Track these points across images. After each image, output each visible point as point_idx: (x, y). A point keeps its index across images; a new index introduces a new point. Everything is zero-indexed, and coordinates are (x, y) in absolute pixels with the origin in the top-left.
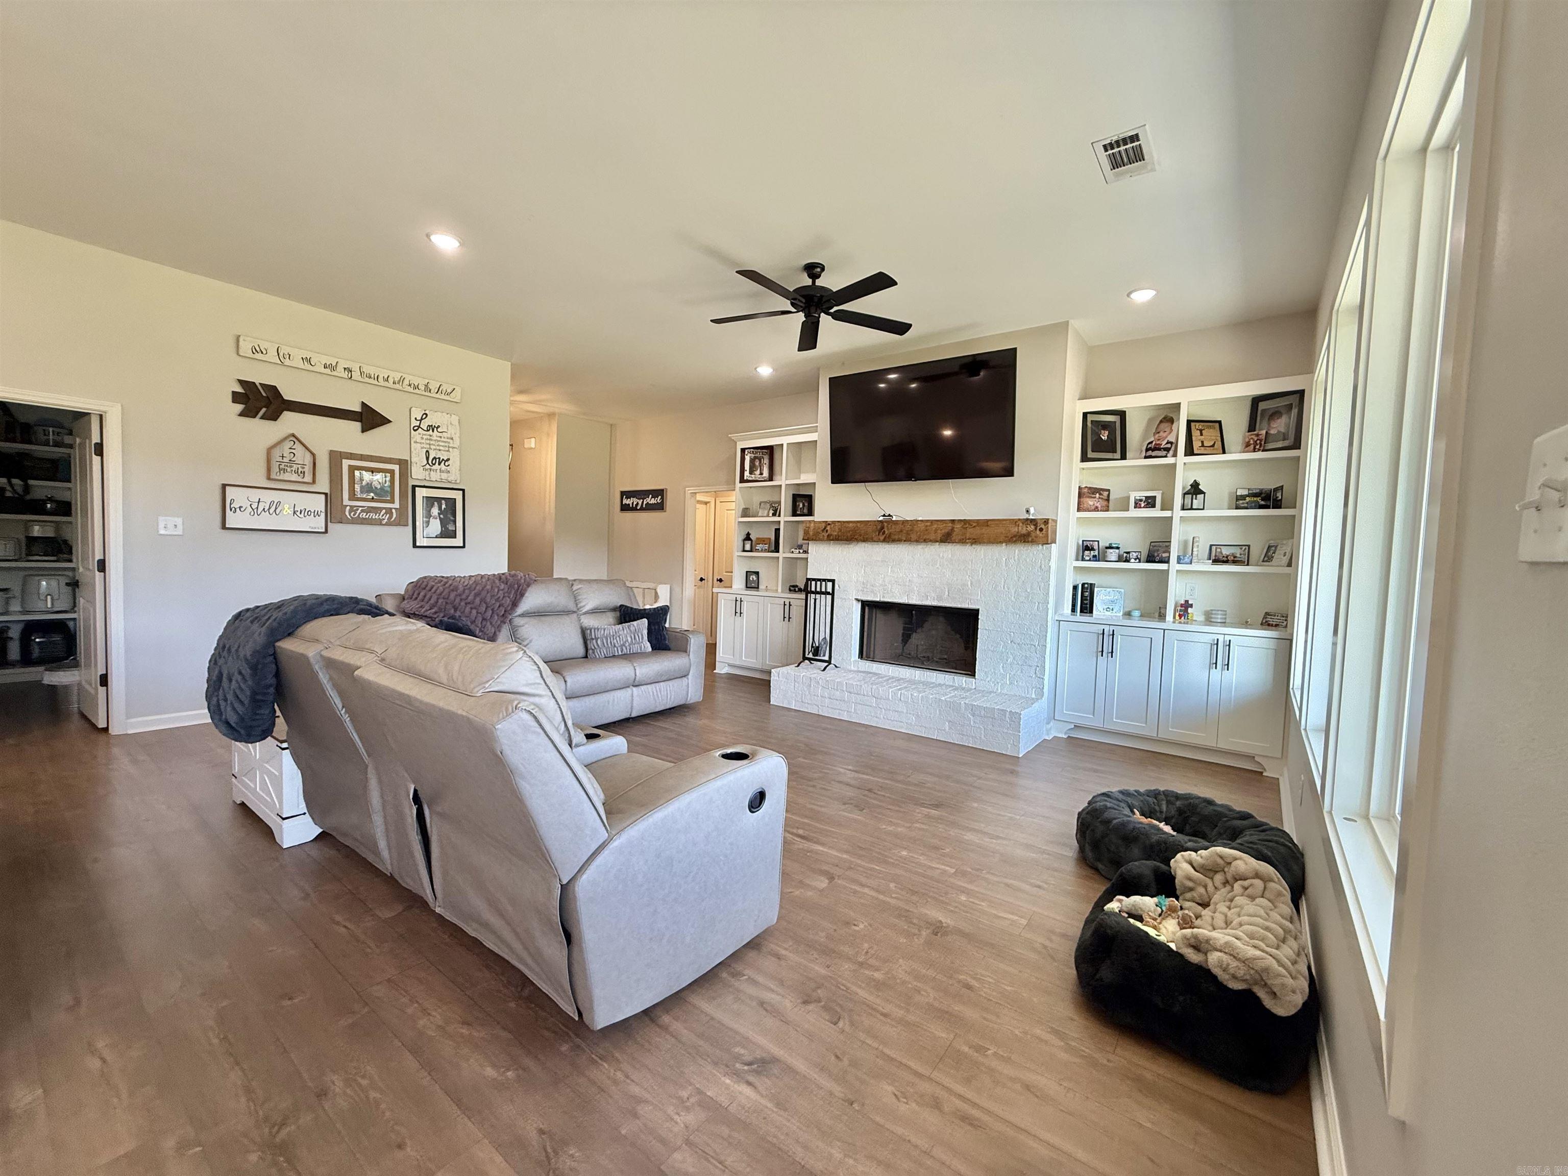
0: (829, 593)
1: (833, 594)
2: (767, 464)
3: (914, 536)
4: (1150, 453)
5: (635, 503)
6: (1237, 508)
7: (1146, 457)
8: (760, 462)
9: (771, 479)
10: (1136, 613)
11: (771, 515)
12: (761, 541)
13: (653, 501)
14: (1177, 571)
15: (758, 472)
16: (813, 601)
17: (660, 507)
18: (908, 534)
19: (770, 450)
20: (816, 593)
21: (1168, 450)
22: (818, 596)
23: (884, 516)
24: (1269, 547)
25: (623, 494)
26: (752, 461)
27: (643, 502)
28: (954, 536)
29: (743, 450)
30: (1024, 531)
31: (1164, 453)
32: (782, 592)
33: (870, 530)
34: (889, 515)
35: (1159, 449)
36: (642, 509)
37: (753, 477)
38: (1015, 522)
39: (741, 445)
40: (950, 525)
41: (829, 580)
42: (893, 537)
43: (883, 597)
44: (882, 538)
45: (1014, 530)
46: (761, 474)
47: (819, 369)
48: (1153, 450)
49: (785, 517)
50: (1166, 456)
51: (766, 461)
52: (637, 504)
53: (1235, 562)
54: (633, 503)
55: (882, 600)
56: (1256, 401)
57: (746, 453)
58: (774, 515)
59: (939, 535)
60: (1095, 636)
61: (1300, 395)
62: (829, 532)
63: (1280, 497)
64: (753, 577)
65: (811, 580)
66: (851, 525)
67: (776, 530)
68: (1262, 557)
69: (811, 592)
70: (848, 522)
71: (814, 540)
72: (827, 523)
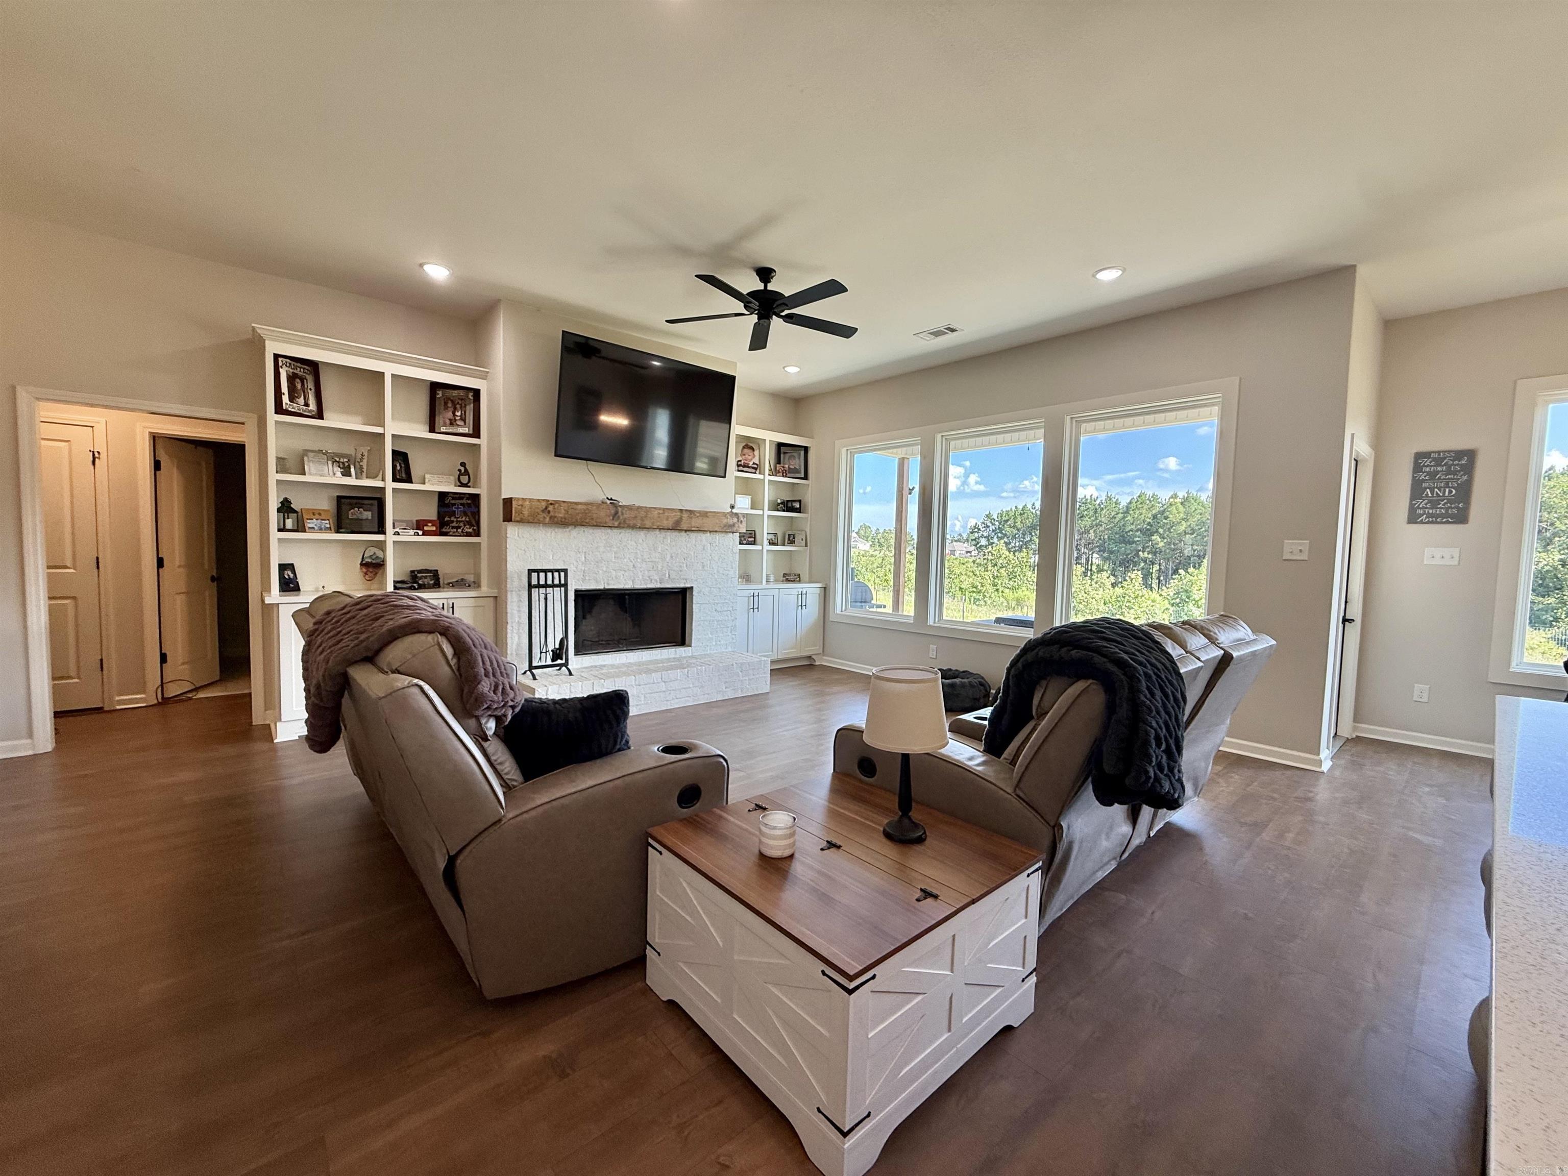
0: (562, 586)
1: (565, 586)
3: (648, 523)
4: (741, 468)
6: (776, 510)
7: (739, 471)
8: (303, 384)
9: (320, 415)
12: (317, 514)
14: (766, 550)
15: (301, 401)
16: (542, 597)
18: (642, 520)
19: (313, 366)
20: (546, 586)
21: (756, 469)
22: (550, 590)
23: (609, 499)
24: (789, 535)
26: (291, 379)
28: (684, 526)
29: (276, 357)
30: (731, 522)
31: (754, 471)
33: (602, 514)
34: (614, 499)
35: (749, 467)
37: (293, 408)
38: (725, 515)
39: (272, 348)
40: (679, 514)
41: (562, 570)
42: (627, 522)
43: (608, 584)
44: (616, 524)
45: (725, 521)
46: (307, 405)
47: (499, 301)
48: (744, 466)
49: (391, 483)
50: (755, 473)
53: (776, 544)
55: (607, 587)
56: (780, 445)
59: (669, 523)
60: (747, 599)
61: (806, 449)
62: (552, 514)
63: (798, 506)
64: (288, 574)
65: (538, 571)
66: (580, 507)
67: (339, 498)
68: (787, 540)
69: (539, 586)
70: (577, 504)
71: (529, 522)
72: (548, 503)
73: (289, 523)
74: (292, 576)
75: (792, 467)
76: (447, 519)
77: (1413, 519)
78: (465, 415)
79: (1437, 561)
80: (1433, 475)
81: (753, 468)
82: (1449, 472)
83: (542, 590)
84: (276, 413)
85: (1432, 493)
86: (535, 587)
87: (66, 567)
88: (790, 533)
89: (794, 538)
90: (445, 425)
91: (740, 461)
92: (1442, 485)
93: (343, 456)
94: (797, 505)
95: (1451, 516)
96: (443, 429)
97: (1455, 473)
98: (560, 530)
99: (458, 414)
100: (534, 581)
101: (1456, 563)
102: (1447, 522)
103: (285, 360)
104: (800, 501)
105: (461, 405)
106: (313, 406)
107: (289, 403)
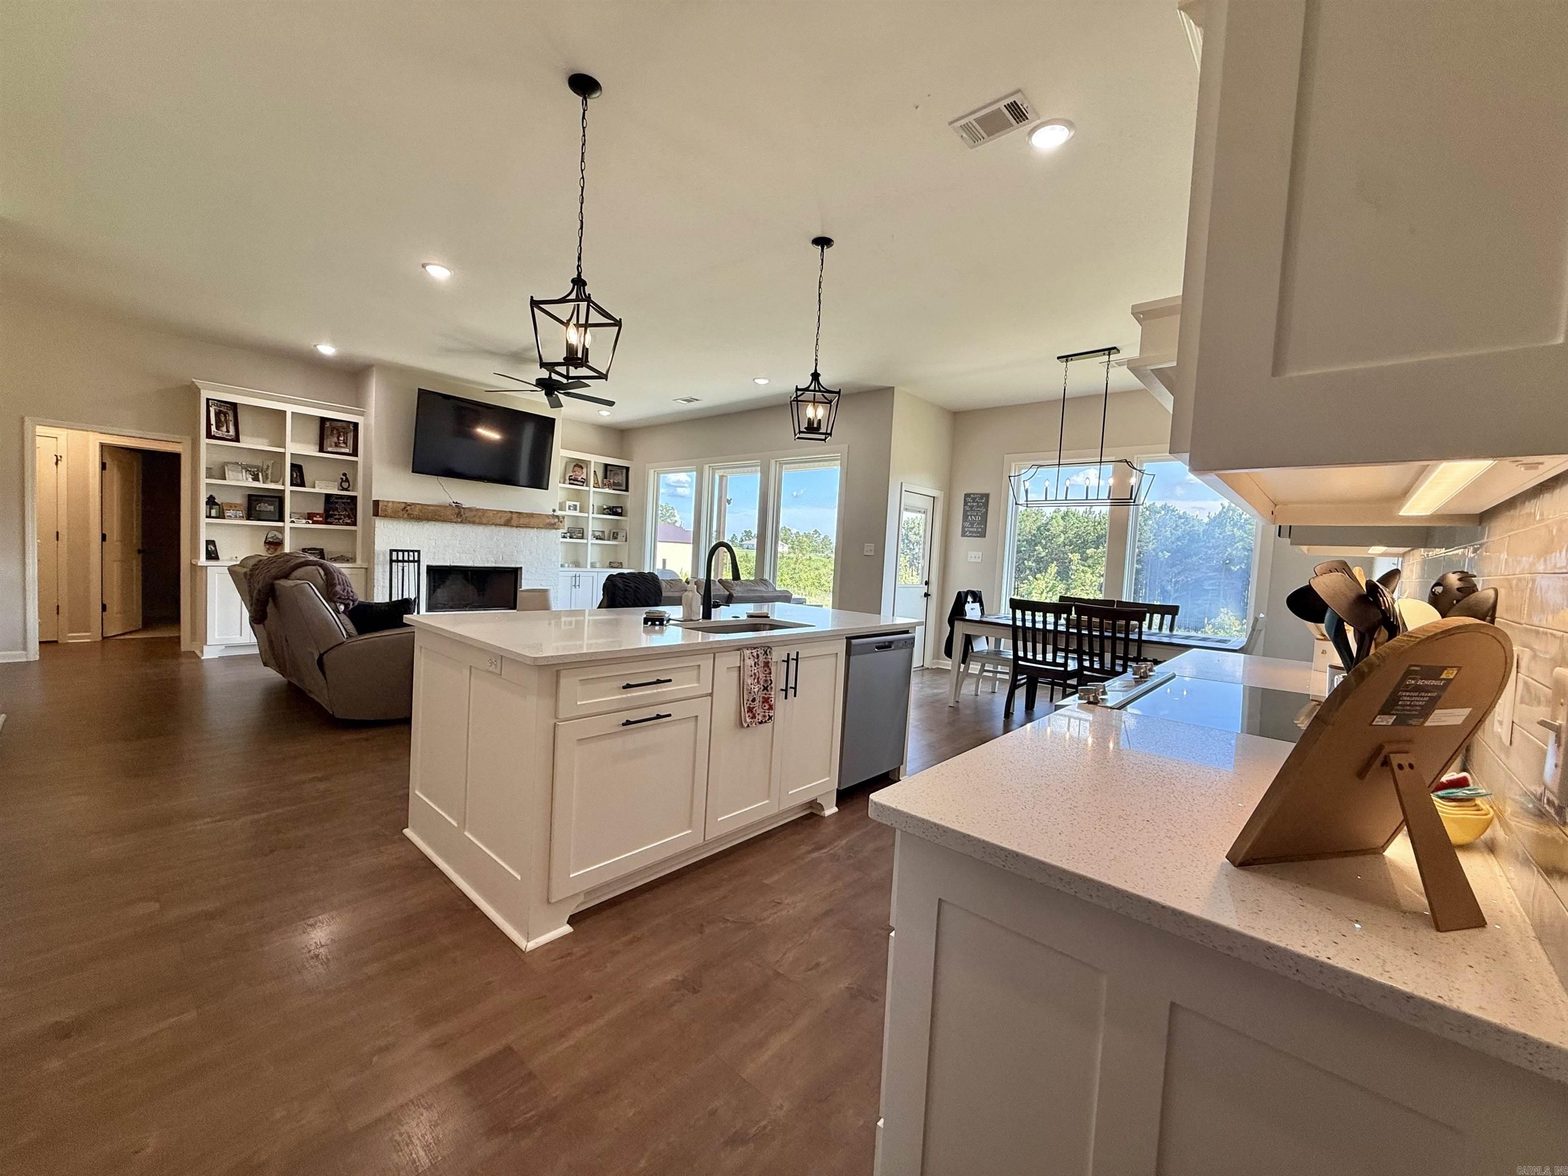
0: (416, 561)
1: (419, 562)
2: (233, 420)
3: (484, 521)
4: (572, 482)
6: (604, 514)
7: (570, 484)
9: (237, 439)
10: (567, 565)
12: (231, 506)
14: (590, 543)
15: (224, 429)
16: (400, 568)
18: (479, 518)
19: (234, 406)
20: (403, 561)
21: (583, 482)
22: (406, 564)
23: (455, 503)
24: (614, 533)
26: (217, 414)
28: (514, 522)
29: (208, 400)
30: (553, 522)
31: (581, 484)
33: (448, 513)
34: (459, 503)
35: (578, 481)
37: (219, 434)
38: (548, 516)
39: (205, 394)
40: (510, 514)
41: (416, 551)
42: (468, 519)
43: (453, 562)
44: (459, 520)
45: (548, 521)
46: (228, 431)
48: (574, 480)
49: (289, 487)
50: (583, 486)
53: (601, 539)
55: (452, 564)
59: (502, 521)
60: (570, 578)
61: (627, 469)
62: (410, 512)
63: (620, 511)
64: (211, 547)
65: (397, 551)
66: (431, 507)
67: (250, 496)
68: (611, 537)
69: (398, 561)
70: (428, 505)
71: (391, 517)
72: (407, 504)
73: (213, 513)
74: (213, 548)
75: (616, 481)
76: (331, 512)
77: (963, 535)
78: (347, 440)
79: (973, 560)
80: (971, 507)
81: (582, 482)
82: (978, 506)
83: (400, 564)
84: (207, 438)
85: (971, 518)
86: (395, 561)
88: (614, 531)
89: (617, 535)
90: (331, 446)
91: (572, 476)
92: (975, 514)
93: (254, 467)
94: (619, 510)
95: (978, 532)
96: (330, 449)
97: (980, 507)
98: (416, 523)
99: (342, 438)
100: (394, 558)
101: (980, 560)
102: (977, 537)
104: (621, 507)
105: (344, 432)
106: (232, 432)
107: (216, 431)
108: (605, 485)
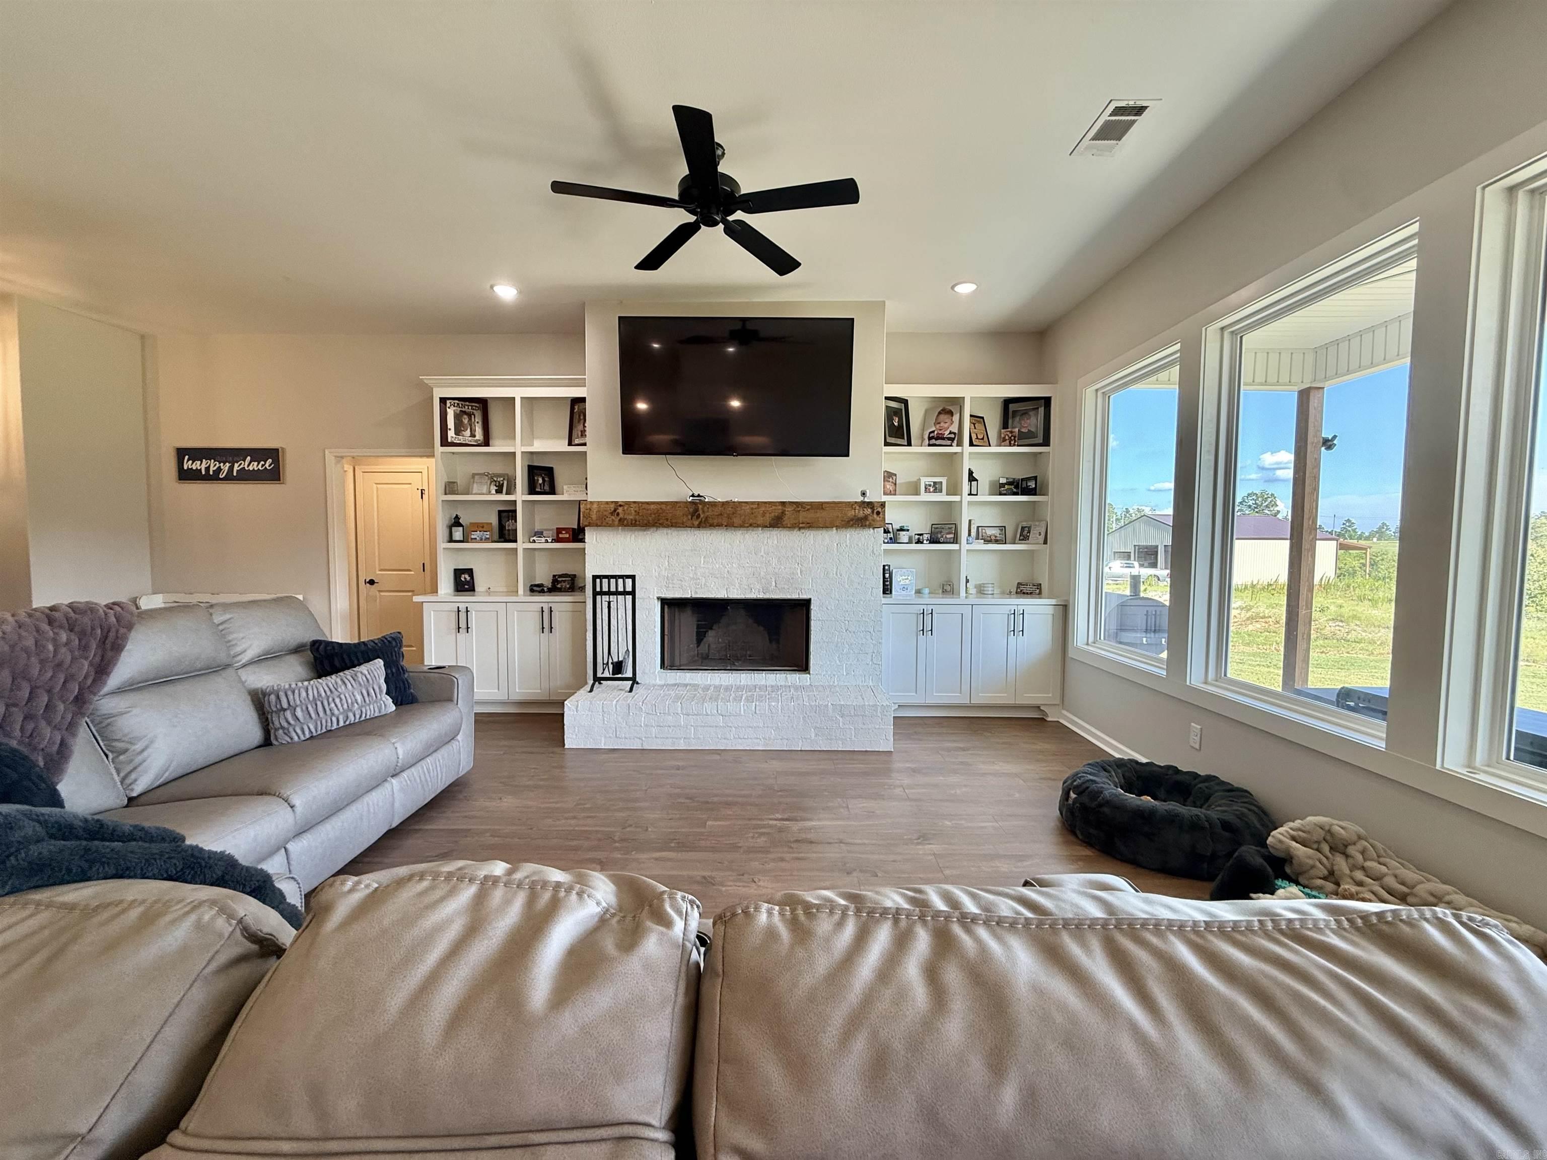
0: (628, 593)
1: (633, 593)
3: (737, 521)
4: (933, 441)
5: (212, 469)
6: (1001, 494)
7: (929, 445)
8: (470, 419)
9: (486, 443)
10: (926, 591)
11: (494, 492)
12: (480, 527)
13: (254, 466)
14: (968, 550)
15: (468, 433)
16: (605, 605)
17: (274, 475)
18: (729, 517)
19: (483, 403)
20: (609, 593)
21: (952, 440)
22: (612, 598)
23: (693, 496)
24: (1023, 528)
25: (181, 453)
26: (458, 417)
27: (231, 469)
28: (786, 520)
29: (443, 400)
30: (861, 514)
31: (949, 442)
32: (524, 595)
33: (679, 513)
34: (699, 496)
35: (943, 439)
36: (229, 478)
37: (460, 439)
38: (851, 505)
39: (439, 393)
40: (780, 507)
41: (628, 577)
42: (711, 521)
43: (696, 593)
44: (696, 523)
45: (851, 513)
47: (583, 306)
48: (937, 439)
49: (520, 496)
50: (951, 446)
51: (478, 418)
52: (219, 469)
53: (997, 542)
54: (208, 469)
55: (694, 596)
56: (1007, 402)
57: (448, 405)
58: (499, 491)
59: (768, 519)
60: (915, 616)
61: (1047, 401)
62: (621, 516)
63: (1034, 486)
64: (465, 577)
65: (601, 577)
66: (652, 506)
68: (1018, 536)
69: (602, 593)
70: (647, 503)
71: (597, 526)
72: (617, 505)
73: (458, 536)
74: (468, 578)
75: (1023, 430)
81: (949, 439)
83: (606, 598)
84: (441, 446)
86: (598, 593)
87: (410, 570)
88: (1025, 524)
89: (1029, 532)
91: (933, 432)
93: (499, 476)
94: (1032, 484)
98: (641, 533)
100: (599, 588)
103: (453, 402)
104: (1035, 478)
106: (479, 435)
107: (454, 436)
108: (1004, 440)
